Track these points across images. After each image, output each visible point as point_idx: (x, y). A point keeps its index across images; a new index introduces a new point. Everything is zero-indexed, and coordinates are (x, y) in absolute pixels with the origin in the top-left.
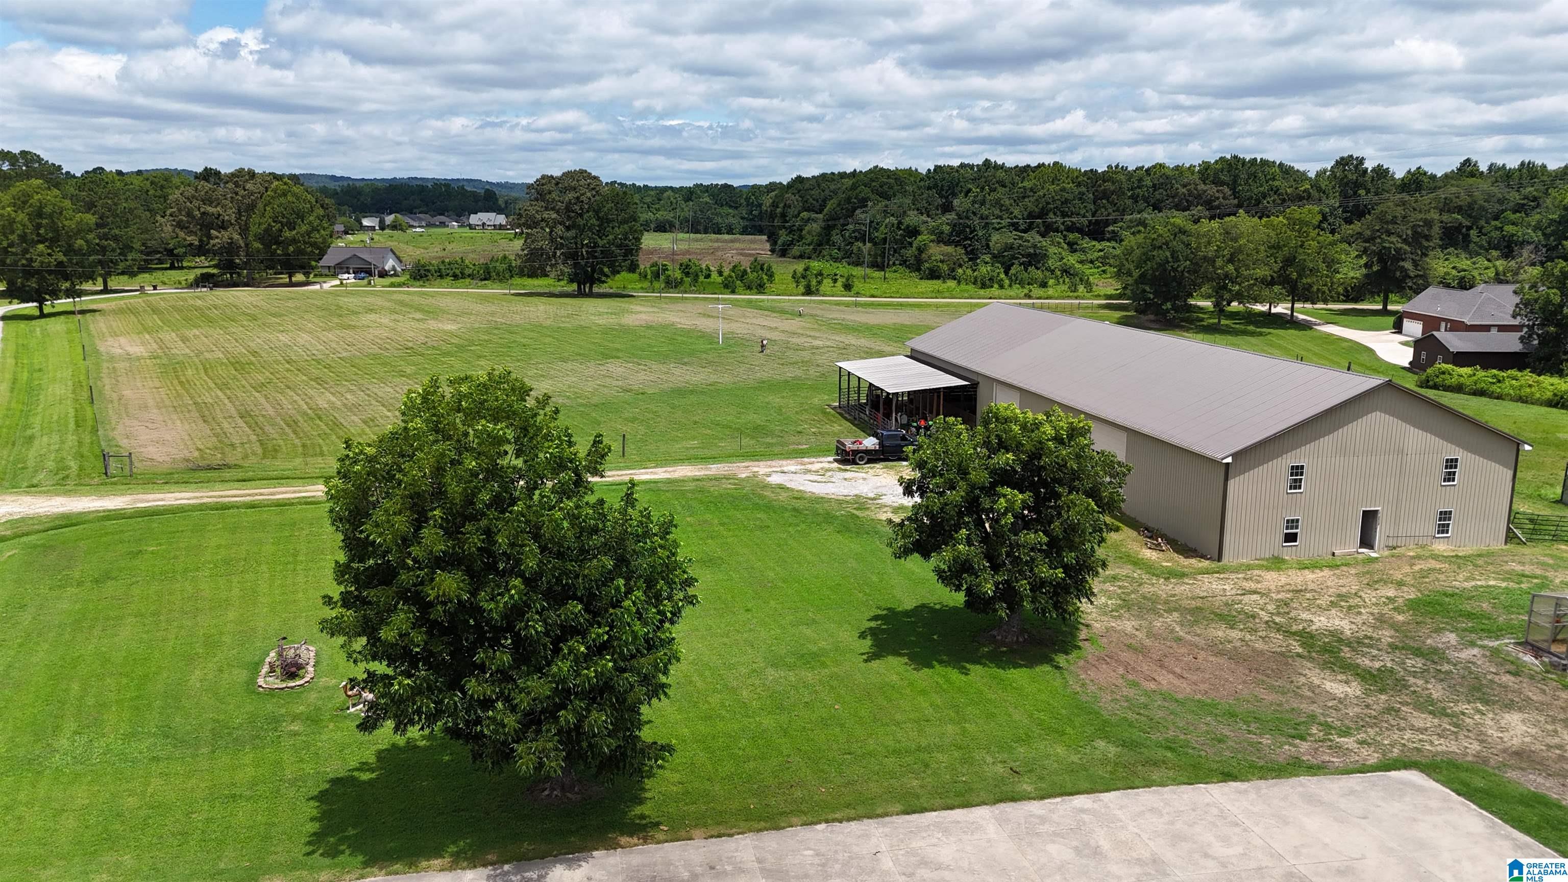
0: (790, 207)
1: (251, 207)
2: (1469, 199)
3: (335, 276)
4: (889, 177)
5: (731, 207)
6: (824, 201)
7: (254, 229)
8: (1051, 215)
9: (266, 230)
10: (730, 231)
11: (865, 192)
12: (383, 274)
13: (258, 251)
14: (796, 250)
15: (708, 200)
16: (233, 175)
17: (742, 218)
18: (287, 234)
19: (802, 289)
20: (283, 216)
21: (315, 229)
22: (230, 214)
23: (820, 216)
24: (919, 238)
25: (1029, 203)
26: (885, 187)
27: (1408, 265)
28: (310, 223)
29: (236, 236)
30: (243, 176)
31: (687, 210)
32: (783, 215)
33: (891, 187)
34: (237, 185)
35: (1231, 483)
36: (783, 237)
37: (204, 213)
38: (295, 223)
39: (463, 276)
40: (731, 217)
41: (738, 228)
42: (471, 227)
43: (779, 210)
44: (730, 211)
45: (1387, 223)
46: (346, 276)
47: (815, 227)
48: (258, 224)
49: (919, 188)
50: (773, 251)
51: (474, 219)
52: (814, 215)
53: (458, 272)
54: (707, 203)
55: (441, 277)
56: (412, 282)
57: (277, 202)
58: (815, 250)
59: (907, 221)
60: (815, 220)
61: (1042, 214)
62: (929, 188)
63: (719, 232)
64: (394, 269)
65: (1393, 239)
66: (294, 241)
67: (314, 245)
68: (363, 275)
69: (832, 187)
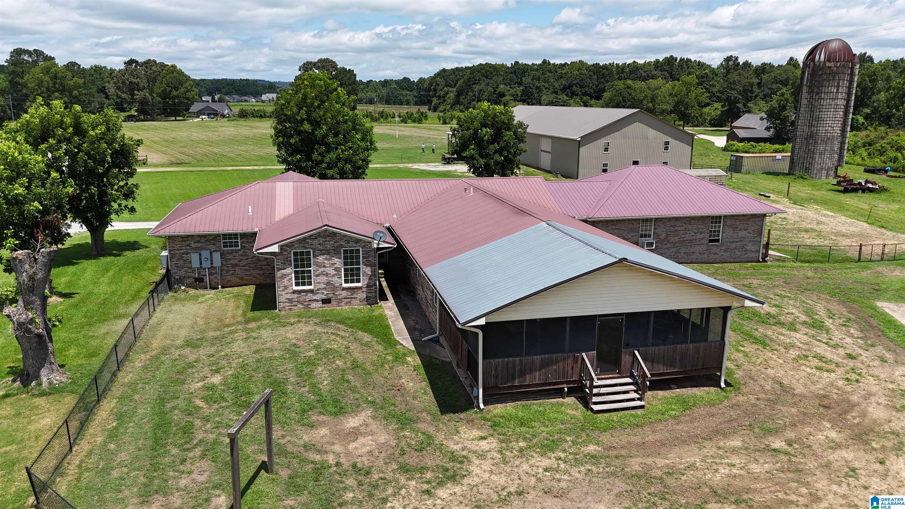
0: (438, 85)
1: (154, 80)
2: (786, 76)
3: (198, 117)
4: (490, 67)
5: (408, 90)
6: (457, 81)
7: (156, 90)
8: (575, 87)
9: (163, 91)
10: (408, 103)
11: (478, 76)
12: (223, 116)
13: (159, 102)
14: (441, 108)
15: (395, 86)
16: (145, 63)
17: (415, 96)
18: (174, 93)
19: (441, 122)
20: (172, 83)
21: (188, 91)
22: (144, 83)
23: (455, 89)
24: (505, 98)
25: (563, 82)
26: (488, 73)
27: (740, 106)
28: (186, 88)
29: (147, 94)
30: (149, 64)
31: (384, 92)
32: (435, 90)
33: (491, 73)
34: (146, 67)
35: (581, 149)
36: (435, 101)
37: (130, 82)
38: (178, 87)
39: (265, 117)
40: (409, 95)
41: (413, 102)
42: (263, 102)
43: (432, 87)
44: (408, 92)
45: (731, 83)
46: (204, 117)
47: (452, 95)
48: (158, 88)
49: (506, 73)
50: (429, 110)
51: (264, 97)
52: (451, 89)
53: (263, 114)
54: (395, 88)
55: (254, 117)
56: (239, 119)
57: (168, 76)
58: (451, 107)
59: (498, 90)
60: (452, 92)
61: (570, 86)
62: (511, 73)
63: (401, 104)
64: (228, 114)
65: (733, 92)
66: (177, 97)
67: (188, 99)
68: (212, 116)
69: (461, 74)
